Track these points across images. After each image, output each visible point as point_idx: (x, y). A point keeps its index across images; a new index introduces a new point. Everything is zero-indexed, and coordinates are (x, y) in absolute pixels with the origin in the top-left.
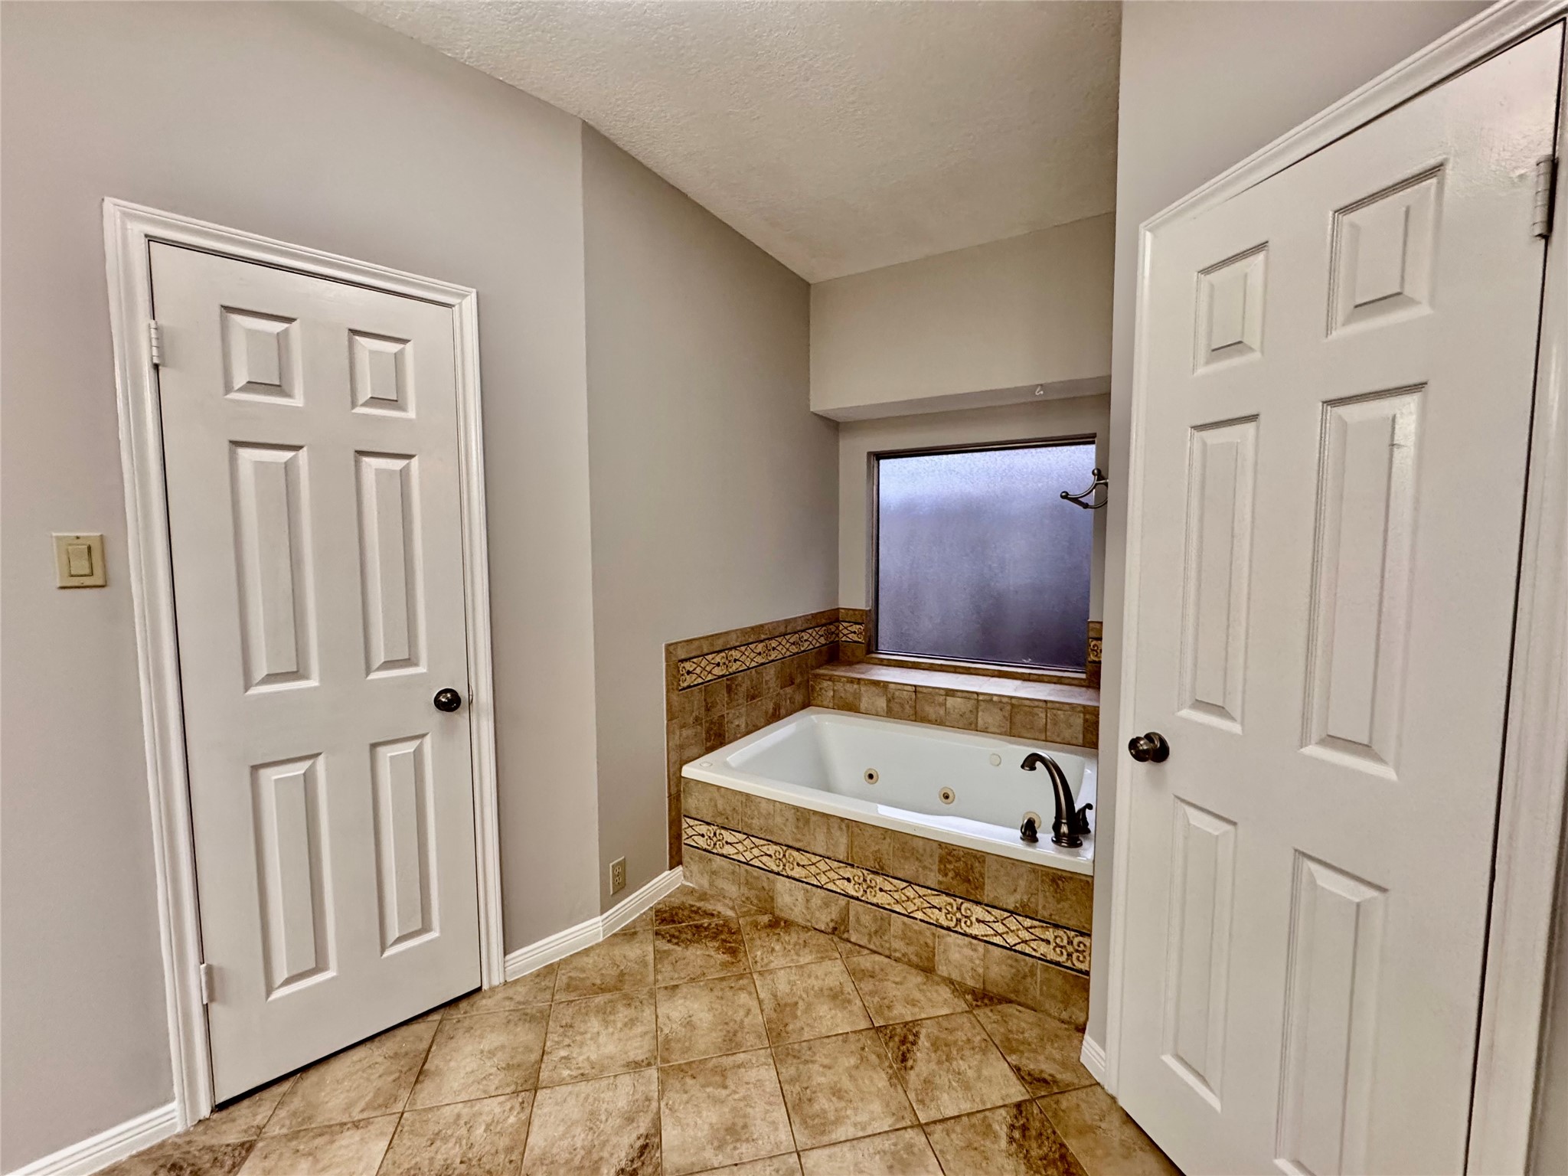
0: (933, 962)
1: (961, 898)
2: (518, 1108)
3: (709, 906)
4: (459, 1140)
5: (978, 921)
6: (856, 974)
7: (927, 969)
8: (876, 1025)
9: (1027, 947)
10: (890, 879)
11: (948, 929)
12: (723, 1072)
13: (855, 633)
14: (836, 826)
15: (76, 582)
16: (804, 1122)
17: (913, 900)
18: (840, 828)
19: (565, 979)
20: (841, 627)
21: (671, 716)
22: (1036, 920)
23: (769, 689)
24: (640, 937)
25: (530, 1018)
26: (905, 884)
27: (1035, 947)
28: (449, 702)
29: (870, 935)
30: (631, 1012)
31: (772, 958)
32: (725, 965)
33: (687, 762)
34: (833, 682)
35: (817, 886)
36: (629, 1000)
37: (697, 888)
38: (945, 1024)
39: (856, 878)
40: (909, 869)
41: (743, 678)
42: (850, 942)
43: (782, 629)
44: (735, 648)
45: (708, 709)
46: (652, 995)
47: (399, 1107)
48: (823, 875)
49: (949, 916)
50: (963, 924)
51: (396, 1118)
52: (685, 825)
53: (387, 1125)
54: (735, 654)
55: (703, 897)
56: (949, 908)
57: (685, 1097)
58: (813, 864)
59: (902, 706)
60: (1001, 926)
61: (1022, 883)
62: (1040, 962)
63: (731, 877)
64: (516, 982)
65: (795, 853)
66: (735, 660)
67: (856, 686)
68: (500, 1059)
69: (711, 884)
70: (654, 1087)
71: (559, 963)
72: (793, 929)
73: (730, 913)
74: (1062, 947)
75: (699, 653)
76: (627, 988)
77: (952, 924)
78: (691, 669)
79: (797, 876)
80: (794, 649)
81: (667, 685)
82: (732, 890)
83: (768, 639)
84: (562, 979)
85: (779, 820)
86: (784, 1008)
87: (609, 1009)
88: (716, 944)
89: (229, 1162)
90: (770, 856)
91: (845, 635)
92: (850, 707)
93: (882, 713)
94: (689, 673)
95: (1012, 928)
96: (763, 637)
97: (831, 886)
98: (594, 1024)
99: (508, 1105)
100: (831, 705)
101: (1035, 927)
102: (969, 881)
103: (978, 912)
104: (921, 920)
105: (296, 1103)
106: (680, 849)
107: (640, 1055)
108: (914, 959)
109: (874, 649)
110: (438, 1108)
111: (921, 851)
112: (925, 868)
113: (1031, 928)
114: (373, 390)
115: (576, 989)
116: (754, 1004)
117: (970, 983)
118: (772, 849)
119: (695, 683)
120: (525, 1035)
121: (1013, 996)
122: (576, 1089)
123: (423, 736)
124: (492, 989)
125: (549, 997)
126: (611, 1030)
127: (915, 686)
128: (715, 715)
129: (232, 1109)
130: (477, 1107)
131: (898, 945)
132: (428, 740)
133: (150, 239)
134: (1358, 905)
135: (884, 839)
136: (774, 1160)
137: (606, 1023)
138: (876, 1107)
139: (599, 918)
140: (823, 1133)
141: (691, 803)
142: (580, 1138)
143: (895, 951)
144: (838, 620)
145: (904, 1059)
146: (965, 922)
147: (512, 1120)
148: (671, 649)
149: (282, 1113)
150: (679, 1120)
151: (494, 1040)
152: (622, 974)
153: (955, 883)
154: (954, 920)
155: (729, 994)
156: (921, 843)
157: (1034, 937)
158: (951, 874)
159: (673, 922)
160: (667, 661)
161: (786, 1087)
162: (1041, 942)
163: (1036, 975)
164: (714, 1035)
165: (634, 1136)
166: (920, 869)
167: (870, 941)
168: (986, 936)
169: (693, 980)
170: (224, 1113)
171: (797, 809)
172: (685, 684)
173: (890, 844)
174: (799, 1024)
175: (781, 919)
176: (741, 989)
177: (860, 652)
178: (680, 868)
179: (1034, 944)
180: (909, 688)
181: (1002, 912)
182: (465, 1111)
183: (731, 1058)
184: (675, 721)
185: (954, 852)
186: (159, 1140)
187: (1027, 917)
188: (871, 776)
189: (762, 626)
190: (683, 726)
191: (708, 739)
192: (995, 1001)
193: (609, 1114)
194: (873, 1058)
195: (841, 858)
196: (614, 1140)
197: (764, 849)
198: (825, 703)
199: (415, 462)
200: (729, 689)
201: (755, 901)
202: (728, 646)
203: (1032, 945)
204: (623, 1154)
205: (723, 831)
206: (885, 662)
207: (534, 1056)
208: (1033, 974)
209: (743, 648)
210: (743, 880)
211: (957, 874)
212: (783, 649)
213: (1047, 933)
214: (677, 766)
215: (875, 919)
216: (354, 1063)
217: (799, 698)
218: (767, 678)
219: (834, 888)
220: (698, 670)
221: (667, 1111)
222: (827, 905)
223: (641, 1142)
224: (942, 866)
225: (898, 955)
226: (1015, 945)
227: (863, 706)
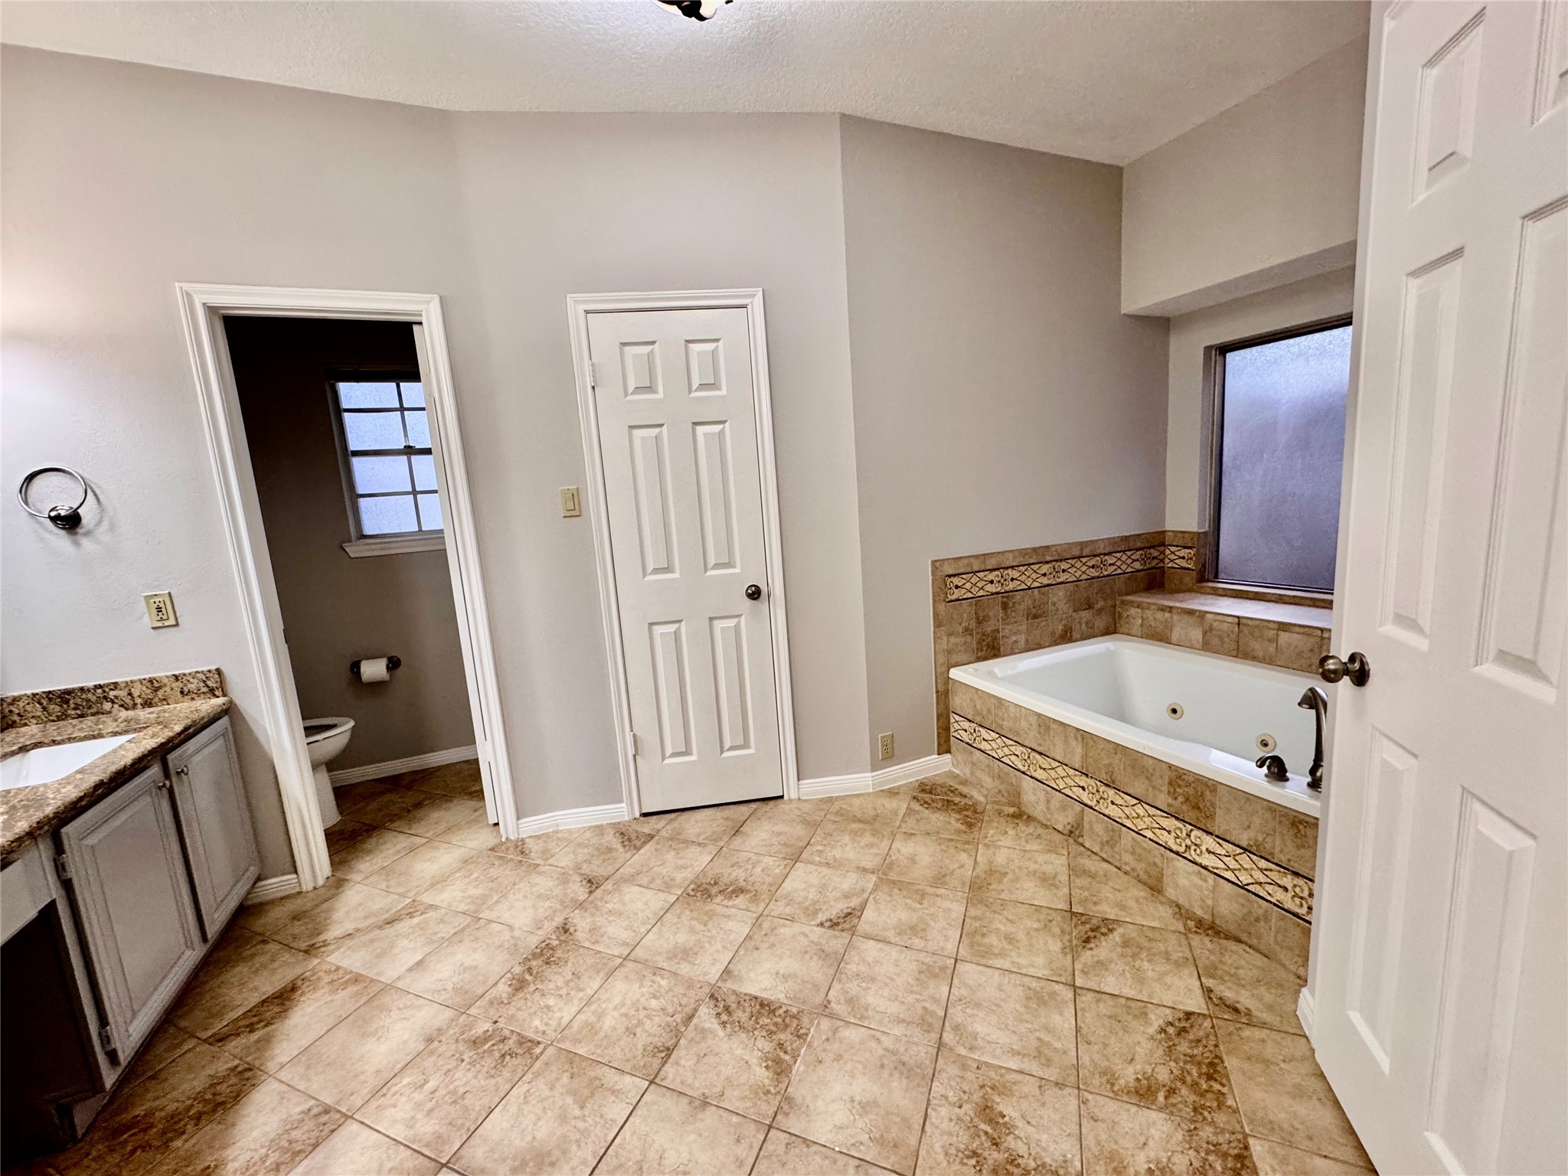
0: (1162, 882)
1: (1190, 824)
2: (783, 867)
3: (964, 790)
4: (746, 870)
5: (1209, 852)
6: (1074, 871)
7: (1155, 888)
8: (1073, 910)
9: (1262, 890)
10: (1122, 794)
11: (1177, 853)
12: (923, 895)
13: (1183, 558)
14: (1072, 735)
15: (569, 514)
16: (972, 945)
17: (1142, 818)
18: (1076, 739)
19: (838, 808)
20: (1167, 552)
21: (938, 624)
22: (1273, 863)
23: (1057, 610)
24: (901, 796)
25: (805, 822)
26: (1135, 801)
27: (1271, 892)
28: (755, 594)
29: (1102, 844)
30: (874, 840)
31: (1002, 838)
32: (959, 832)
33: (954, 666)
34: (1143, 609)
35: (1057, 790)
36: (875, 833)
37: (961, 774)
38: (1149, 934)
39: (1090, 788)
40: (1139, 787)
41: (1023, 597)
42: (1084, 846)
43: (1076, 552)
44: (1012, 567)
45: (979, 622)
46: (893, 835)
47: (721, 844)
48: (1060, 780)
49: (1178, 841)
50: (1192, 852)
51: (718, 848)
52: (952, 720)
53: (714, 849)
54: (1014, 574)
55: (964, 782)
56: (1178, 832)
57: (889, 898)
58: (1053, 769)
59: (1221, 638)
60: (1234, 862)
61: (1257, 821)
62: (1276, 908)
63: (987, 770)
64: (806, 801)
65: (1038, 756)
66: (1012, 579)
67: (1167, 615)
68: (783, 839)
69: (972, 773)
70: (871, 885)
71: (837, 797)
72: (1033, 824)
73: (982, 799)
74: (1302, 898)
75: (968, 570)
76: (877, 825)
77: (1182, 849)
78: (960, 584)
79: (1039, 778)
80: (1094, 573)
81: (934, 596)
82: (988, 781)
83: (1056, 561)
84: (836, 807)
85: (1023, 723)
86: (994, 872)
87: (859, 833)
88: (958, 817)
89: (643, 840)
90: (1017, 756)
91: (1172, 561)
92: (1159, 636)
93: (1197, 646)
94: (957, 587)
95: (1245, 866)
96: (1048, 558)
97: (1067, 791)
98: (846, 839)
99: (777, 864)
100: (1139, 634)
101: (1271, 870)
102: (1199, 808)
103: (1209, 842)
104: (1150, 839)
105: (676, 824)
106: (948, 740)
107: (869, 865)
108: (1143, 877)
109: (1211, 577)
110: (741, 851)
111: (1151, 771)
112: (1154, 787)
113: (1266, 870)
114: (700, 379)
115: (842, 815)
116: (969, 863)
117: (1199, 912)
118: (1019, 750)
119: (965, 597)
120: (800, 831)
121: (1244, 937)
122: (820, 869)
123: (739, 616)
124: (790, 800)
125: (823, 814)
126: (855, 844)
127: (1238, 617)
128: (989, 628)
129: (649, 818)
130: (761, 858)
131: (1127, 857)
132: (743, 618)
133: (587, 312)
134: (1511, 854)
135: (1116, 754)
136: (936, 956)
137: (853, 840)
138: (1040, 960)
139: (869, 774)
140: (982, 956)
141: (958, 701)
142: (812, 894)
143: (1126, 864)
144: (1163, 544)
145: (1087, 940)
146: (1195, 850)
147: (777, 871)
148: (938, 564)
149: (669, 827)
150: (878, 909)
151: (780, 827)
152: (877, 816)
153: (1184, 808)
154: (1184, 845)
155: (952, 851)
156: (1151, 762)
157: (1270, 881)
158: (1181, 799)
159: (931, 793)
160: (933, 575)
161: (967, 920)
162: (1277, 888)
163: (1270, 921)
164: (928, 871)
165: (846, 906)
166: (1150, 789)
167: (1101, 850)
168: (1217, 868)
169: (928, 834)
170: (645, 818)
171: (1039, 715)
172: (954, 597)
173: (1121, 760)
174: (1001, 887)
175: (1025, 813)
176: (964, 851)
177: (1189, 580)
178: (948, 756)
179: (1270, 888)
180: (1230, 620)
181: (1235, 848)
182: (754, 858)
183: (934, 889)
184: (943, 628)
185: (1184, 777)
186: (618, 821)
187: (1261, 857)
188: (1174, 711)
189: (1047, 547)
190: (950, 635)
191: (979, 649)
192: (1222, 935)
193: (835, 889)
194: (1057, 931)
195: (1076, 767)
196: (832, 903)
197: (1013, 748)
198: (1133, 632)
199: (727, 424)
200: (1005, 606)
201: (1005, 794)
202: (1003, 566)
203: (1267, 888)
204: (834, 912)
205: (981, 729)
206: (1220, 592)
207: (801, 844)
208: (1267, 920)
209: (1022, 569)
210: (996, 775)
211: (1187, 799)
212: (1080, 571)
213: (1285, 879)
214: (944, 668)
215: (1107, 830)
216: (706, 816)
217: (1100, 623)
218: (1055, 599)
219: (1070, 794)
220: (968, 586)
221: (873, 902)
222: (1064, 808)
223: (849, 910)
224: (1172, 790)
225: (1127, 868)
226: (1247, 885)
227: (1175, 637)
